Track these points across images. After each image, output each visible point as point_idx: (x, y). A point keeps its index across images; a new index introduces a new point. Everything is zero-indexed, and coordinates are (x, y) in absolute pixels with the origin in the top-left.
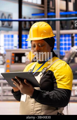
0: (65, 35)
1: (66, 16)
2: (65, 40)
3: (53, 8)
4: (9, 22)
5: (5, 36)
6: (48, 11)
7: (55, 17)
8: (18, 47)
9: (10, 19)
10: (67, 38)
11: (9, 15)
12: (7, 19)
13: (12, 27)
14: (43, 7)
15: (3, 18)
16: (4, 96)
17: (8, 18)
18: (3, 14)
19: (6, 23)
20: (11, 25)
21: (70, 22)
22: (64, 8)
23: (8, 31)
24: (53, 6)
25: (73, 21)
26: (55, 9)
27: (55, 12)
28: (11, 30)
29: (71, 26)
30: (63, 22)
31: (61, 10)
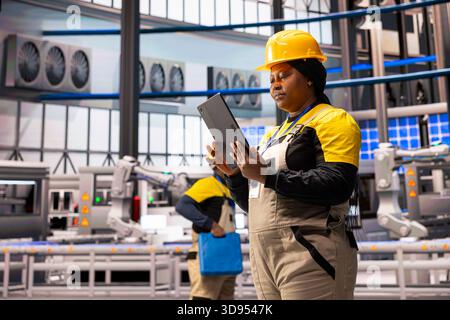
0: (402, 120)
1: (401, 70)
2: (403, 134)
3: (366, 51)
4: (253, 96)
6: (353, 62)
7: (372, 75)
9: (253, 88)
10: (408, 127)
11: (253, 78)
12: (246, 88)
13: (260, 108)
14: (338, 52)
15: (238, 86)
16: (245, 285)
17: (250, 85)
18: (236, 77)
19: (245, 99)
20: (258, 102)
21: (414, 83)
22: (396, 50)
23: (250, 118)
24: (364, 47)
25: (421, 81)
26: (370, 54)
27: (370, 62)
28: (259, 116)
29: (417, 95)
30: (392, 85)
31: (386, 56)
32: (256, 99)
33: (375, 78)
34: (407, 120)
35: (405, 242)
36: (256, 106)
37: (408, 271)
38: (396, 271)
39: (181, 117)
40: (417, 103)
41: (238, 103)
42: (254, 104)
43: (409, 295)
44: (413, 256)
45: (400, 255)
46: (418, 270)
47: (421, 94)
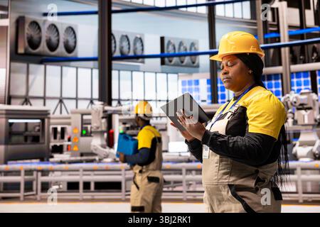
0: (298, 74)
1: (302, 37)
2: (299, 84)
3: (276, 23)
4: (193, 57)
5: (184, 83)
6: (265, 32)
7: (279, 41)
8: (210, 101)
9: (193, 51)
10: (302, 79)
11: (193, 44)
12: (188, 51)
13: (198, 66)
14: (255, 24)
15: (182, 51)
17: (191, 49)
18: (181, 44)
19: (187, 60)
20: (197, 62)
21: (310, 47)
22: (297, 23)
23: (191, 73)
24: (274, 20)
25: (316, 45)
26: (278, 25)
27: (278, 31)
28: (197, 72)
29: (313, 55)
30: (294, 48)
31: (290, 27)
32: (195, 60)
33: (282, 43)
34: (302, 74)
35: (303, 162)
36: (195, 65)
37: (304, 182)
38: (296, 182)
39: (142, 73)
40: (312, 61)
41: (182, 62)
42: (194, 63)
43: (305, 199)
44: (308, 172)
45: (299, 171)
46: (312, 181)
47: (315, 55)
